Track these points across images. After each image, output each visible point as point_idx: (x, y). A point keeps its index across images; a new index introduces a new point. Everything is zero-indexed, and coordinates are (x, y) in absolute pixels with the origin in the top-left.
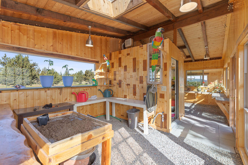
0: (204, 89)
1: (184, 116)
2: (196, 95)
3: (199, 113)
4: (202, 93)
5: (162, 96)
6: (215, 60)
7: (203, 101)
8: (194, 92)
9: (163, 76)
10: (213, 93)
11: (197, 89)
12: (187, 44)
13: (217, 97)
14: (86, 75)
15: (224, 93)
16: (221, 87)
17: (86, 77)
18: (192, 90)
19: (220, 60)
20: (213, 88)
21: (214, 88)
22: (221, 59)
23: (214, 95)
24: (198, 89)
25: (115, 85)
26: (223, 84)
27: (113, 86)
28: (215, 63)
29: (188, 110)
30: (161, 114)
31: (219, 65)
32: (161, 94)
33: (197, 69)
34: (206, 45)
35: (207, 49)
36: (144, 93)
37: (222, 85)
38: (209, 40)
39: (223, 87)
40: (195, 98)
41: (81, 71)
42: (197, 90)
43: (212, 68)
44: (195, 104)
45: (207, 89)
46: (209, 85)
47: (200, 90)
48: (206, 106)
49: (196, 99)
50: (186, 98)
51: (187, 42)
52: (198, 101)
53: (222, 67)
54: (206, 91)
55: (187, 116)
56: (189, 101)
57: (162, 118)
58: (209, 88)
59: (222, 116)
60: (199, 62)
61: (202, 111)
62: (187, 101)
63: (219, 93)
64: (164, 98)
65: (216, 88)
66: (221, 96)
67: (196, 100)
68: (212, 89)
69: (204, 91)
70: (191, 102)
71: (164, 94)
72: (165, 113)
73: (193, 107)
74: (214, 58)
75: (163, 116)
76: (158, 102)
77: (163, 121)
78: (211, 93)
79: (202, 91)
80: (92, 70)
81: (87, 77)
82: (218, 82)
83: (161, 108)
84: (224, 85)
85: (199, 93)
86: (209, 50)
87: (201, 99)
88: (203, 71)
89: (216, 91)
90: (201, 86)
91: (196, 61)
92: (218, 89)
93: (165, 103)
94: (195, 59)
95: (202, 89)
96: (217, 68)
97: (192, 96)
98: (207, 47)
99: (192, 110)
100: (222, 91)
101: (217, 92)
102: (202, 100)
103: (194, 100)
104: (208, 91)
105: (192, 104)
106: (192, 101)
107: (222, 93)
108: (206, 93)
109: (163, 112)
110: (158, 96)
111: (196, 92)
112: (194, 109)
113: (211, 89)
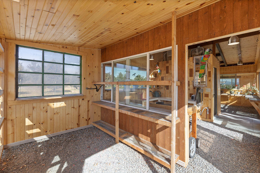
0: (237, 91)
1: (221, 114)
2: (229, 97)
3: (233, 112)
4: (235, 95)
5: (207, 95)
6: (248, 65)
8: (227, 95)
9: (208, 80)
10: (246, 95)
12: (222, 53)
13: (251, 98)
15: (257, 95)
16: (254, 90)
18: (225, 93)
19: (252, 65)
21: (247, 91)
22: (254, 64)
23: (247, 96)
25: (162, 88)
26: (256, 86)
27: (161, 89)
28: (248, 67)
29: (223, 110)
30: (207, 108)
31: (252, 70)
32: (206, 94)
33: (230, 73)
34: (239, 53)
35: (241, 56)
36: (190, 93)
37: (255, 88)
38: (242, 49)
39: (256, 90)
40: (228, 99)
42: (230, 92)
43: (245, 72)
44: (228, 105)
46: (240, 88)
47: (233, 92)
48: (239, 107)
49: (229, 101)
51: (222, 51)
52: (231, 102)
53: (255, 71)
54: (239, 93)
55: (223, 113)
56: (222, 102)
57: (207, 112)
58: (241, 91)
59: (255, 114)
60: (231, 67)
61: (235, 111)
63: (252, 95)
64: (208, 97)
65: (249, 91)
66: (254, 98)
68: (245, 91)
69: (237, 94)
70: (224, 104)
71: (208, 94)
72: (209, 108)
73: (227, 107)
74: (247, 63)
75: (208, 110)
76: (204, 100)
77: (208, 113)
78: (244, 95)
79: (235, 93)
82: (251, 85)
83: (206, 105)
84: (257, 88)
85: (232, 95)
86: (243, 56)
88: (236, 75)
89: (249, 93)
90: (234, 89)
91: (228, 65)
92: (251, 91)
93: (210, 101)
94: (228, 64)
95: (235, 91)
96: (250, 72)
97: (225, 98)
98: (240, 55)
99: (226, 110)
100: (255, 93)
101: (250, 95)
102: (235, 102)
103: (227, 102)
104: (241, 94)
105: (225, 105)
106: (225, 102)
107: (255, 95)
108: (239, 95)
109: (208, 107)
110: (204, 95)
111: (228, 95)
112: (227, 109)
113: (243, 91)
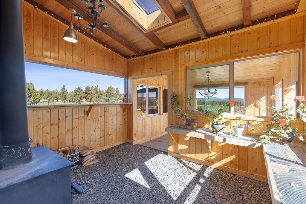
7: (231, 162)
11: (213, 124)
14: (86, 93)
17: (86, 95)
20: (263, 120)
24: (214, 126)
41: (80, 88)
45: (245, 123)
47: (221, 126)
49: (213, 153)
50: (186, 147)
52: (218, 159)
56: (193, 156)
62: (188, 155)
67: (210, 155)
68: (260, 124)
70: (199, 162)
73: (207, 174)
80: (97, 86)
81: (88, 95)
87: (227, 156)
89: (278, 136)
90: (226, 115)
94: (208, 28)
95: (227, 123)
101: (283, 141)
102: (229, 159)
103: (206, 155)
106: (202, 157)
108: (240, 141)
113: (255, 123)
